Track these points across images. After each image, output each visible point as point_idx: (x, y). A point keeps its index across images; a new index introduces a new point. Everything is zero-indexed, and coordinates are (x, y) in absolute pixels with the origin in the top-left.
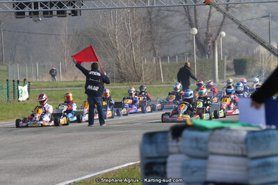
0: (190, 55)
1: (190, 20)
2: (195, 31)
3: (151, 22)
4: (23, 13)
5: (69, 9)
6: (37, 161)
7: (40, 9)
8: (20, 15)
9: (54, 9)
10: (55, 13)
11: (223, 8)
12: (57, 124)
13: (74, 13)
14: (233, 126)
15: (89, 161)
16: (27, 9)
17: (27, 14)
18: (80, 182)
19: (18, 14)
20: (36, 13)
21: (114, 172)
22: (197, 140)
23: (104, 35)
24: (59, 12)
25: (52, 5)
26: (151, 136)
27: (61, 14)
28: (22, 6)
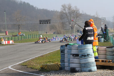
0: (70, 29)
1: (70, 23)
2: (71, 25)
3: (63, 24)
5: (49, 22)
7: (44, 22)
9: (46, 22)
11: (75, 22)
12: (42, 43)
13: (50, 23)
14: (76, 44)
16: (42, 23)
22: (70, 47)
26: (62, 46)
27: (47, 23)
28: (41, 22)
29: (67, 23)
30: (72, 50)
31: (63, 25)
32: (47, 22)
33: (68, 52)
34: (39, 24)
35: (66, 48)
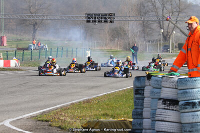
0: (160, 40)
1: (160, 26)
2: (162, 31)
3: (144, 26)
4: (90, 21)
5: (109, 20)
6: (92, 84)
7: (97, 19)
8: (88, 22)
9: (103, 20)
10: (103, 21)
11: (175, 23)
13: (111, 22)
15: (114, 85)
16: (91, 19)
17: (91, 21)
18: (110, 94)
19: (87, 21)
20: (95, 21)
21: (125, 90)
22: (157, 80)
23: (124, 31)
24: (105, 21)
25: (102, 18)
26: (138, 78)
27: (106, 22)
28: (89, 18)
29: (155, 26)
30: (163, 89)
31: (143, 30)
32: (105, 18)
33: (152, 92)
34: (86, 23)
35: (147, 83)
